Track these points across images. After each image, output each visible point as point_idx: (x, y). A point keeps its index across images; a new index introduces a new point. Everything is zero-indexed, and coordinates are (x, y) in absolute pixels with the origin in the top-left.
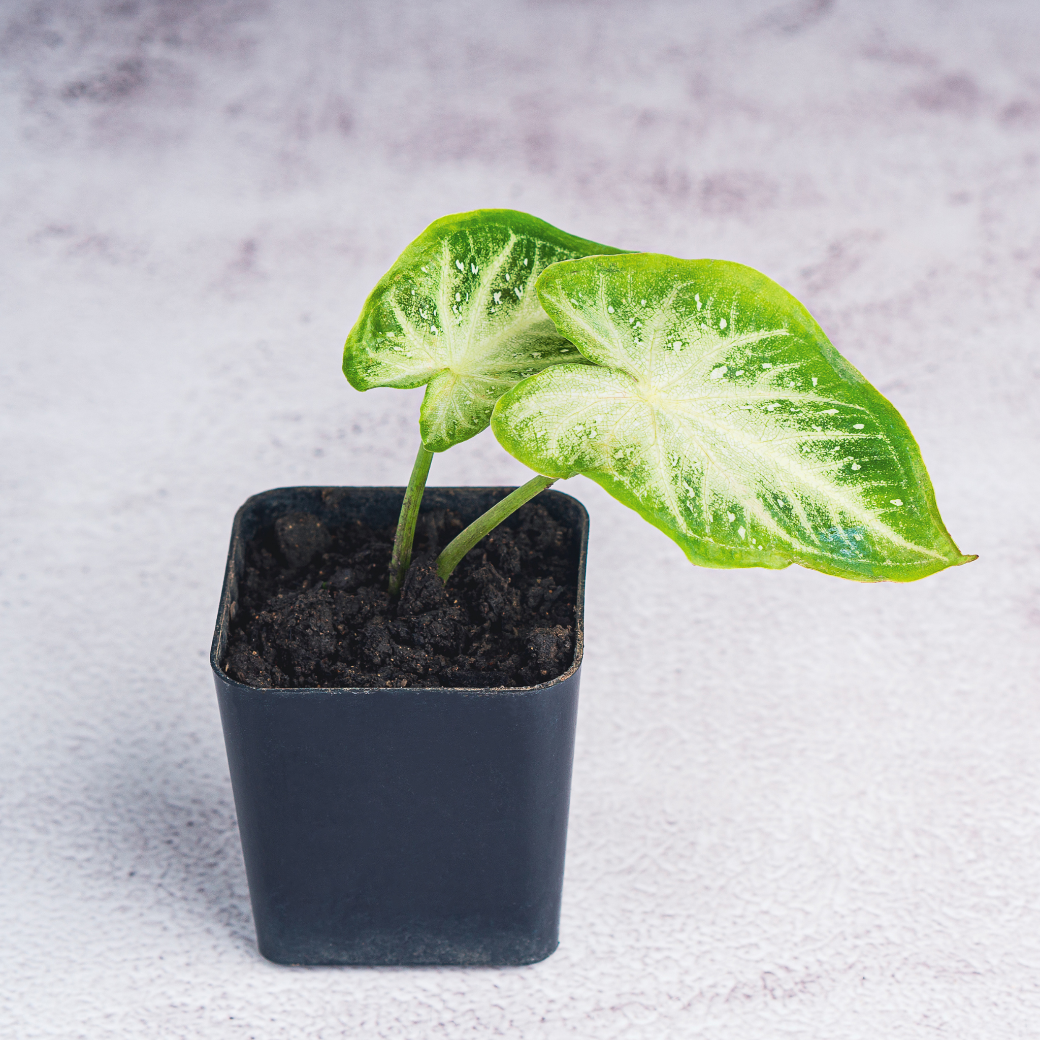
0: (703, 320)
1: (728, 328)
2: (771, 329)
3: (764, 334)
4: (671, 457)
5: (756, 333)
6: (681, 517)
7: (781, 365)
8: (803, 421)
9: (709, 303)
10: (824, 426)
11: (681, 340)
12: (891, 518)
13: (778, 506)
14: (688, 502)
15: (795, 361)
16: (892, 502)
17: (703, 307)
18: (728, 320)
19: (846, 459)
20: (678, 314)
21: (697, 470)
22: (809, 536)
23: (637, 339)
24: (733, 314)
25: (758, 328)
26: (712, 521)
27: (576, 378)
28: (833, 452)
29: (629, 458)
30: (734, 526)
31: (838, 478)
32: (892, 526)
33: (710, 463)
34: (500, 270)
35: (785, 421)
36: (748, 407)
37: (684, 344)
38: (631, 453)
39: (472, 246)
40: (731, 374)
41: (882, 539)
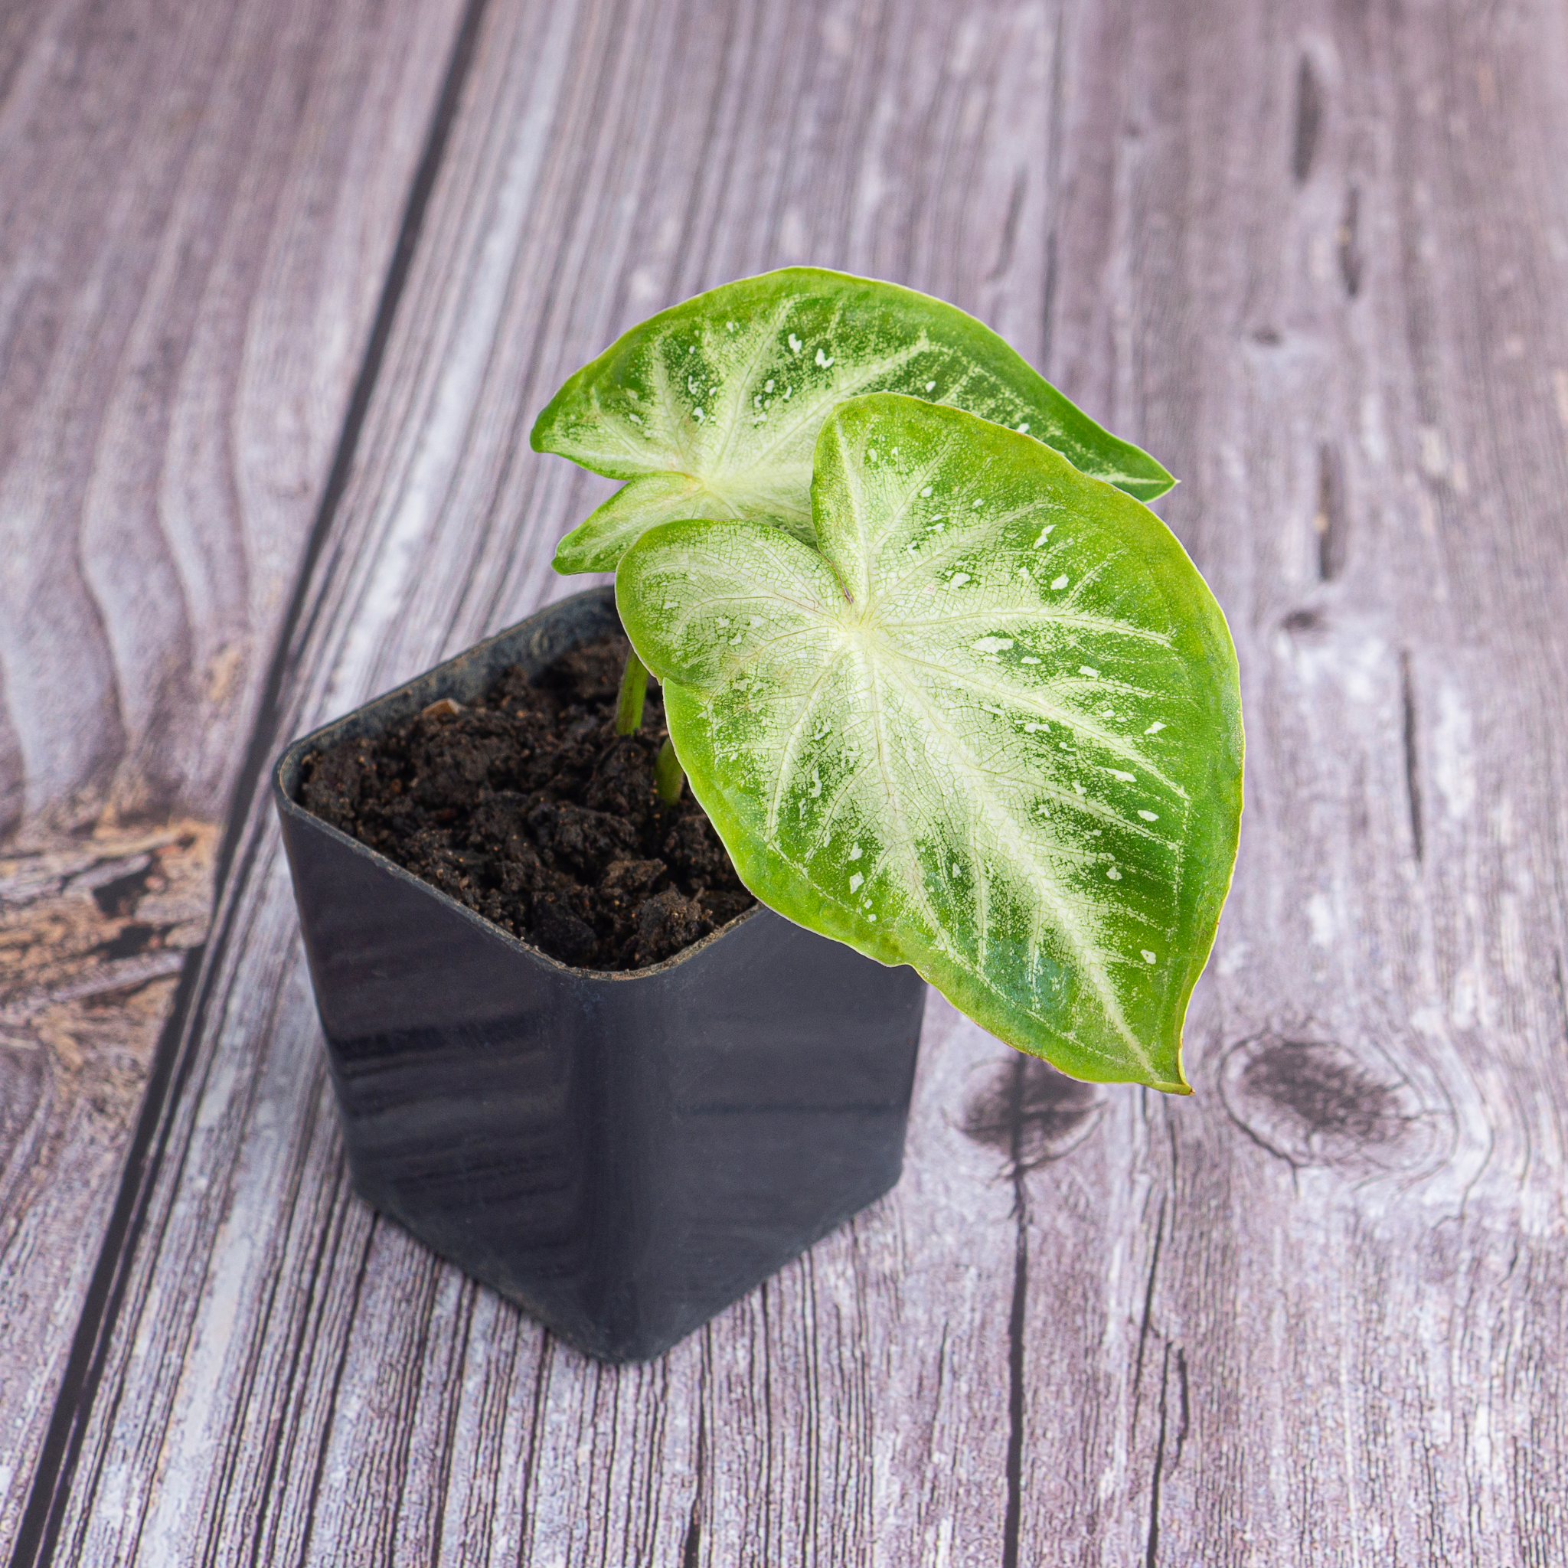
0: (1030, 564)
1: (1063, 593)
2: (1141, 625)
3: (1123, 628)
4: (818, 725)
5: (1111, 621)
6: (775, 816)
7: (1117, 683)
8: (1066, 768)
9: (1061, 545)
10: (1092, 790)
11: (971, 574)
12: (1127, 976)
13: (950, 873)
14: (803, 801)
15: (1146, 688)
16: (1144, 952)
17: (1045, 546)
18: (1072, 583)
19: (1102, 855)
20: (1001, 539)
21: (847, 761)
22: (976, 941)
23: (914, 543)
24: (1090, 576)
25: (1119, 615)
26: (825, 845)
27: (766, 552)
28: (1087, 835)
29: (750, 696)
30: (851, 868)
31: (1075, 878)
32: (1120, 988)
33: (876, 762)
34: (877, 379)
35: (1038, 756)
36: (996, 711)
37: (971, 582)
38: (759, 691)
39: (833, 325)
40: (1014, 656)
41: (1090, 999)
